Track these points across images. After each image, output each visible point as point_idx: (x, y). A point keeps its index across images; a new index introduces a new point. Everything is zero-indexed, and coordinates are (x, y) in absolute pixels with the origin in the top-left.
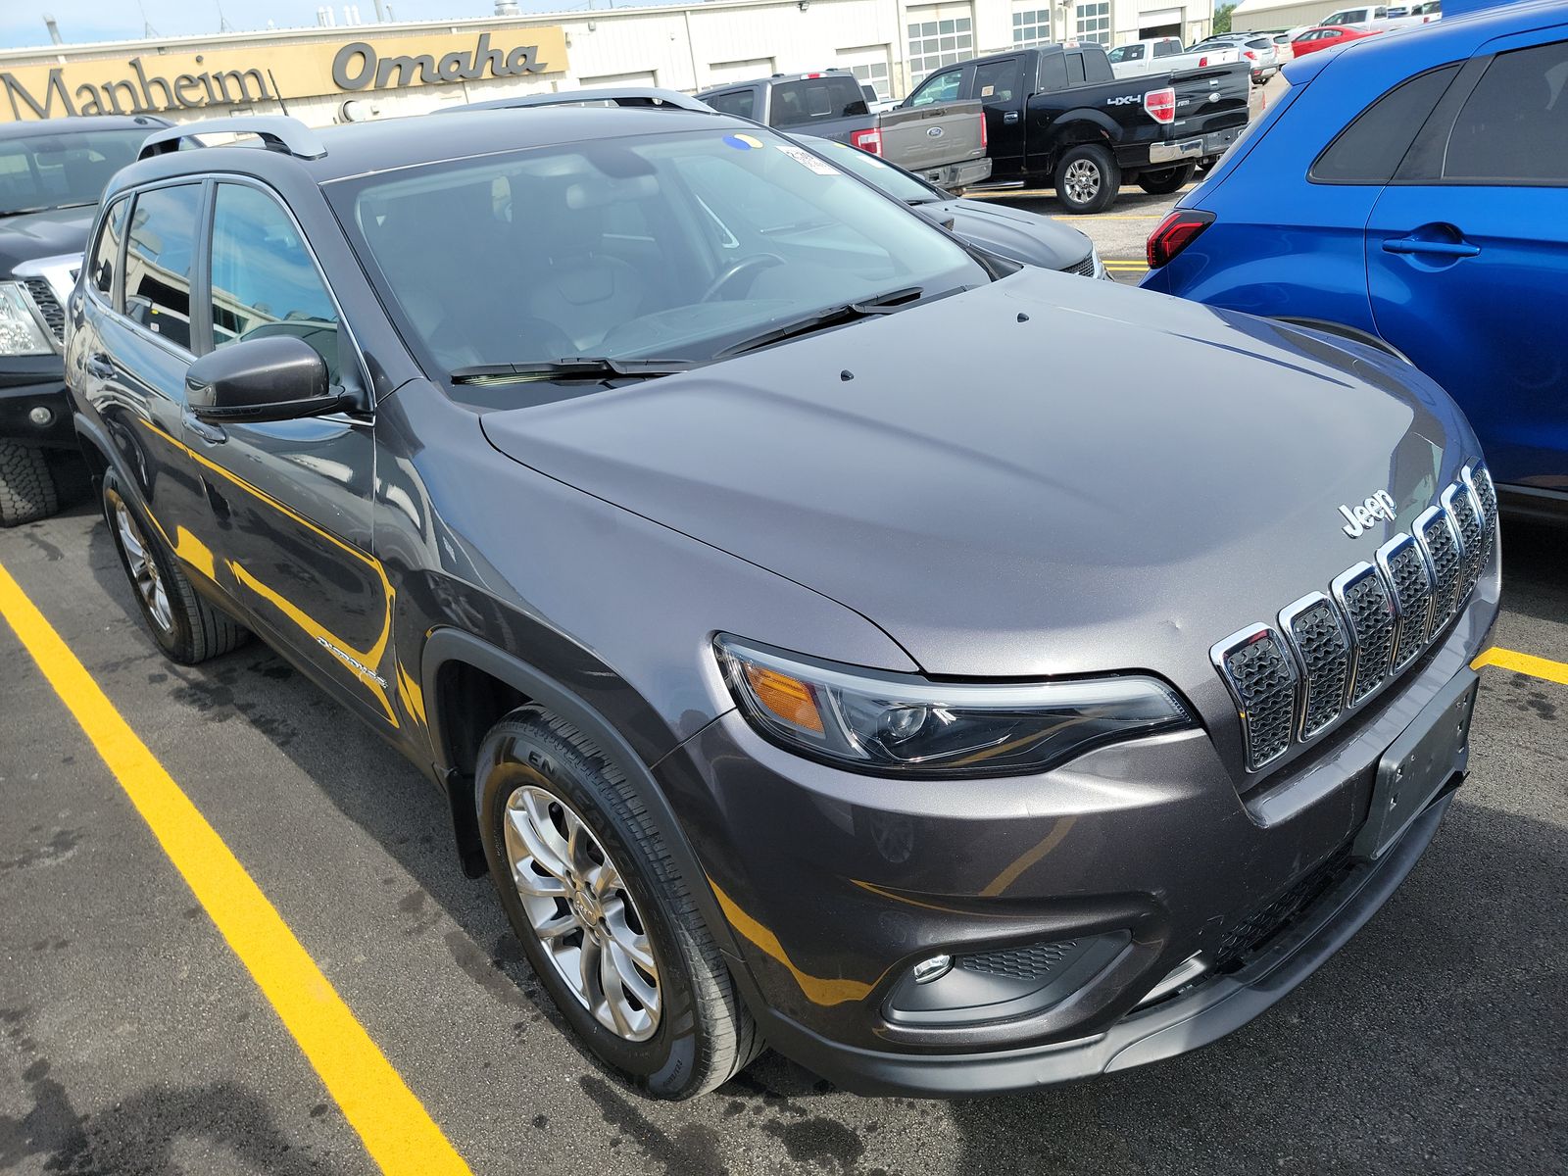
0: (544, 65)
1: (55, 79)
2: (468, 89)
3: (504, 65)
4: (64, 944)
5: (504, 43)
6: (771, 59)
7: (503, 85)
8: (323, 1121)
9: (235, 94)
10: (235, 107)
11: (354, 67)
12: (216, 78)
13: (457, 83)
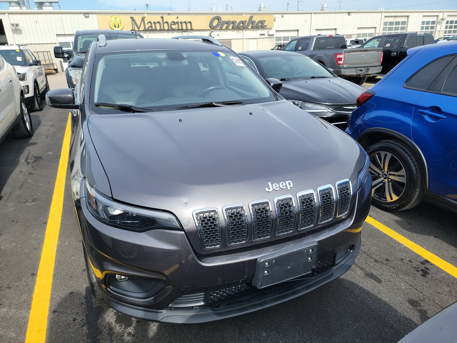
0: (266, 26)
1: (143, 19)
2: (244, 31)
3: (255, 25)
4: (18, 222)
5: (256, 19)
6: (335, 29)
7: (254, 31)
8: (32, 277)
9: (184, 28)
10: (184, 31)
11: (215, 23)
12: (180, 23)
13: (241, 29)
